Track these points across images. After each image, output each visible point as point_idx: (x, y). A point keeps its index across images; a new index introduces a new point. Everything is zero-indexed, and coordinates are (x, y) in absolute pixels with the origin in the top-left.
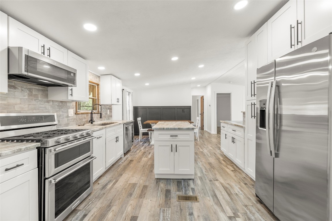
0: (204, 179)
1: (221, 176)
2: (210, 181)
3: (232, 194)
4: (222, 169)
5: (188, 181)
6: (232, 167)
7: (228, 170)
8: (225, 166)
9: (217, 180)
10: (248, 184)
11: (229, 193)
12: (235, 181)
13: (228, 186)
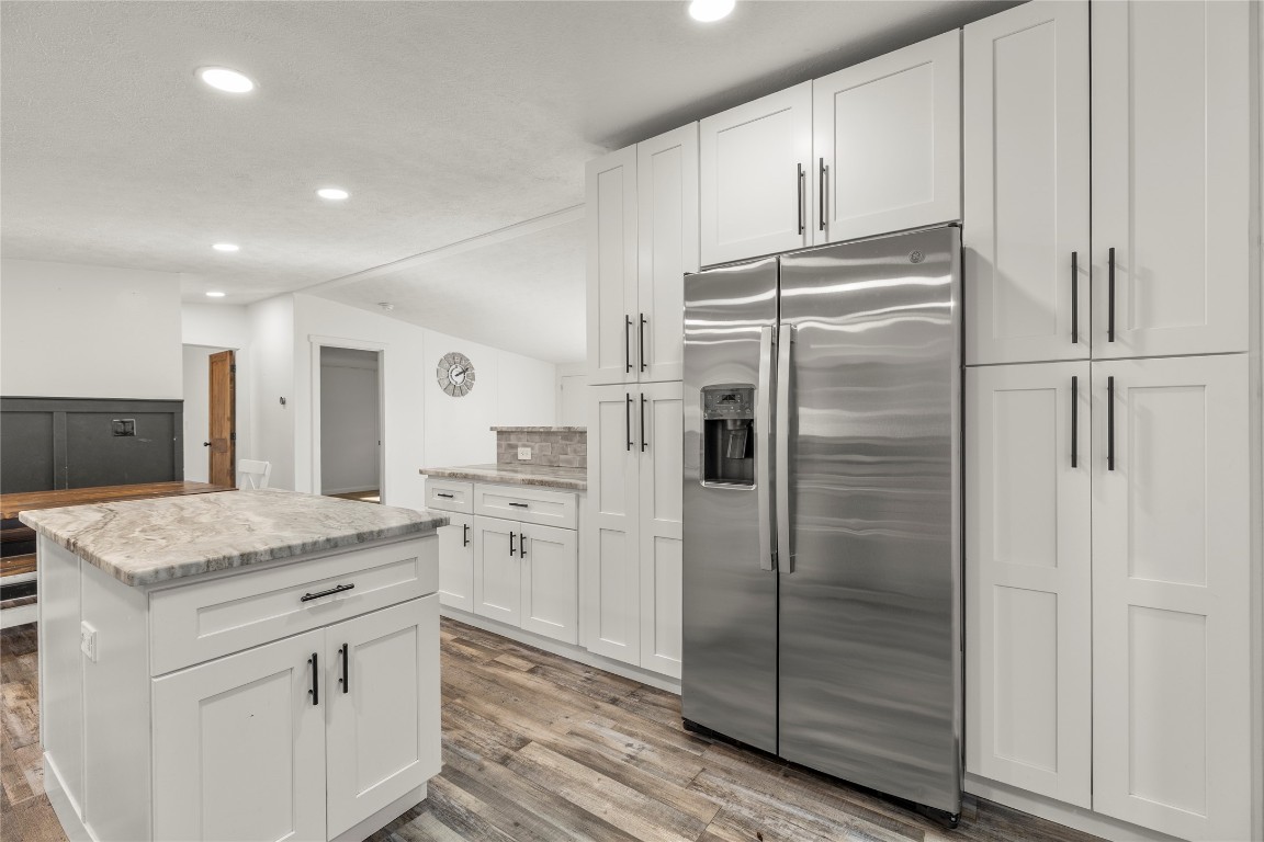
0: (471, 771)
1: (520, 713)
2: (504, 760)
3: (618, 766)
4: (494, 681)
5: (408, 828)
6: (513, 654)
7: (513, 676)
8: (488, 664)
9: (524, 742)
10: (622, 698)
11: (614, 771)
12: (583, 710)
13: (577, 743)
